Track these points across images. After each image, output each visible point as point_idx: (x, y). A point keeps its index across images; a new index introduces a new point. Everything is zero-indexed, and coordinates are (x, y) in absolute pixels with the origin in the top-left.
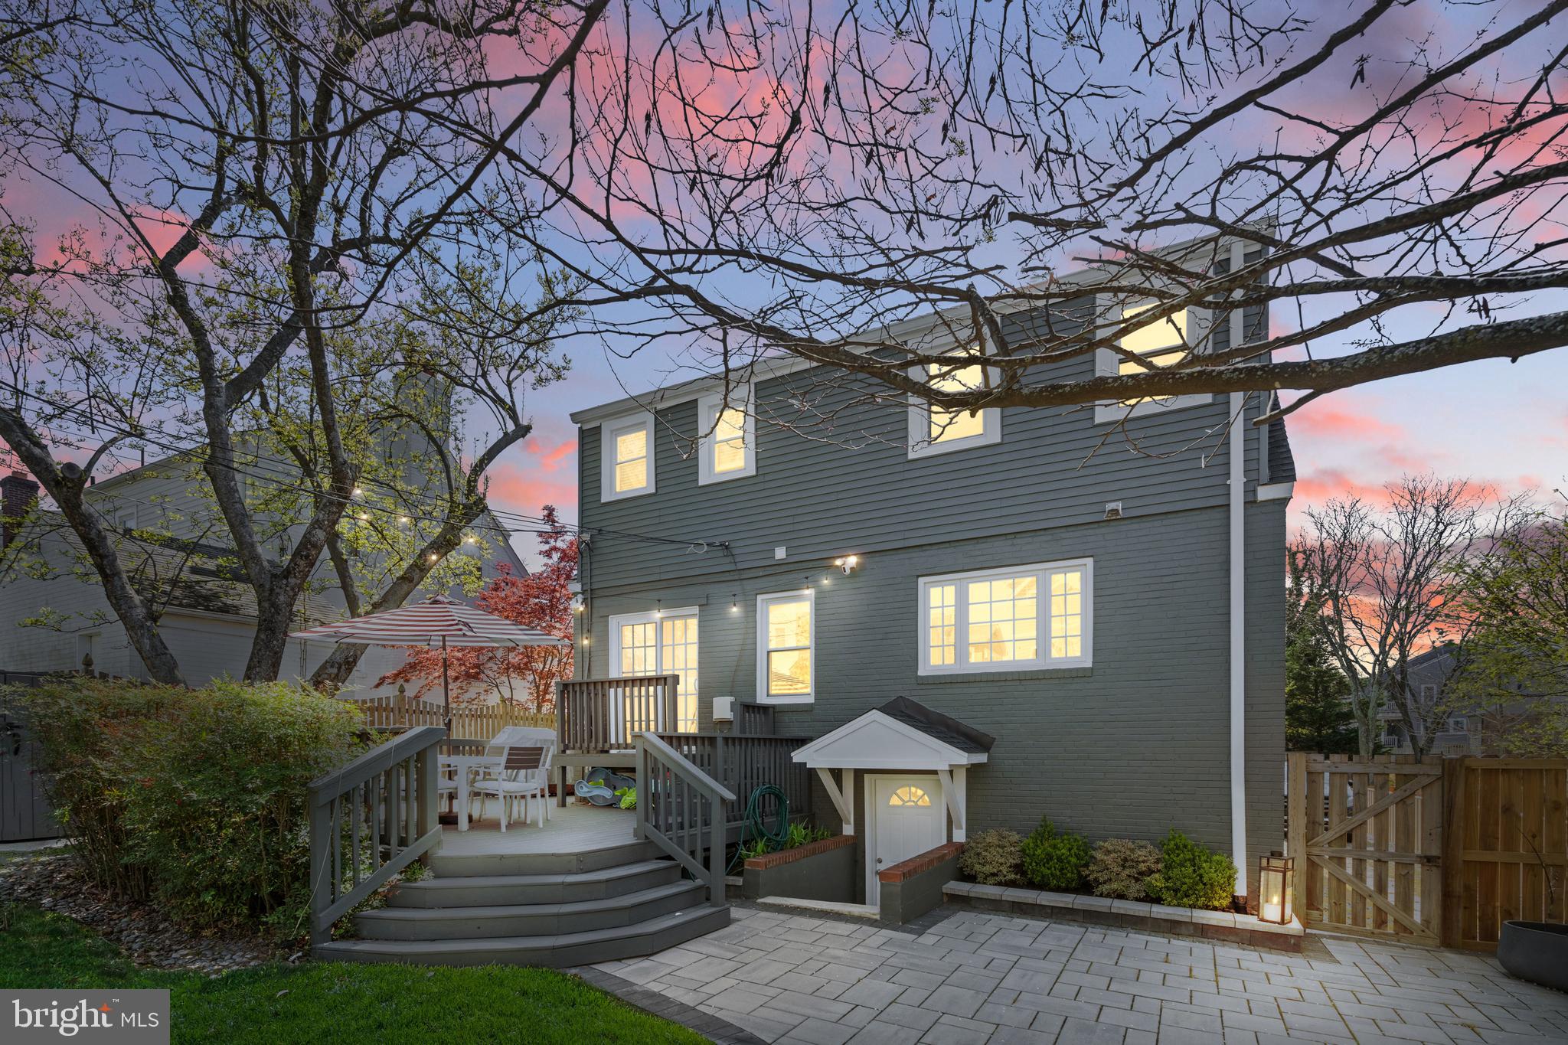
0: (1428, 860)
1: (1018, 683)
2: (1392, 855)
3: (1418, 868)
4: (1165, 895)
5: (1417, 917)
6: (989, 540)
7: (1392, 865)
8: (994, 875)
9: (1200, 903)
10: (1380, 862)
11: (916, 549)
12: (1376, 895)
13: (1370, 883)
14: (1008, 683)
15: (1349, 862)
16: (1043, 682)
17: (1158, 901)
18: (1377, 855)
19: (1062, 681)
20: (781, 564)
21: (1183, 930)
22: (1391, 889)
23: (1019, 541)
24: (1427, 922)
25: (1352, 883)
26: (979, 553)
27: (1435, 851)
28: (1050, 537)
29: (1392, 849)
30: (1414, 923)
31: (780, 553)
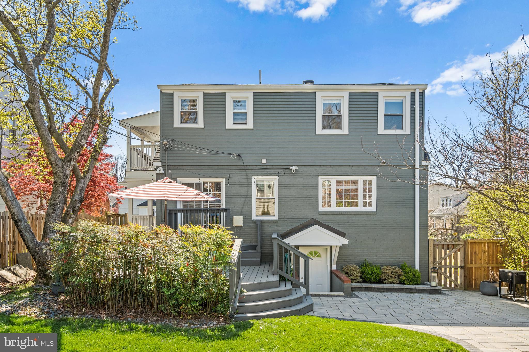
0: (461, 267)
1: (353, 215)
2: (453, 266)
3: (459, 269)
4: (406, 282)
5: (459, 283)
6: (344, 166)
7: (453, 269)
8: (355, 279)
9: (415, 283)
10: (450, 268)
11: (318, 166)
12: (449, 277)
13: (448, 274)
14: (350, 215)
15: (443, 268)
16: (361, 215)
17: (404, 284)
18: (450, 267)
19: (367, 215)
20: (263, 165)
21: (413, 291)
22: (453, 275)
23: (354, 168)
24: (461, 283)
25: (444, 274)
26: (340, 170)
27: (463, 265)
28: (364, 168)
29: (453, 265)
30: (458, 284)
31: (264, 161)
